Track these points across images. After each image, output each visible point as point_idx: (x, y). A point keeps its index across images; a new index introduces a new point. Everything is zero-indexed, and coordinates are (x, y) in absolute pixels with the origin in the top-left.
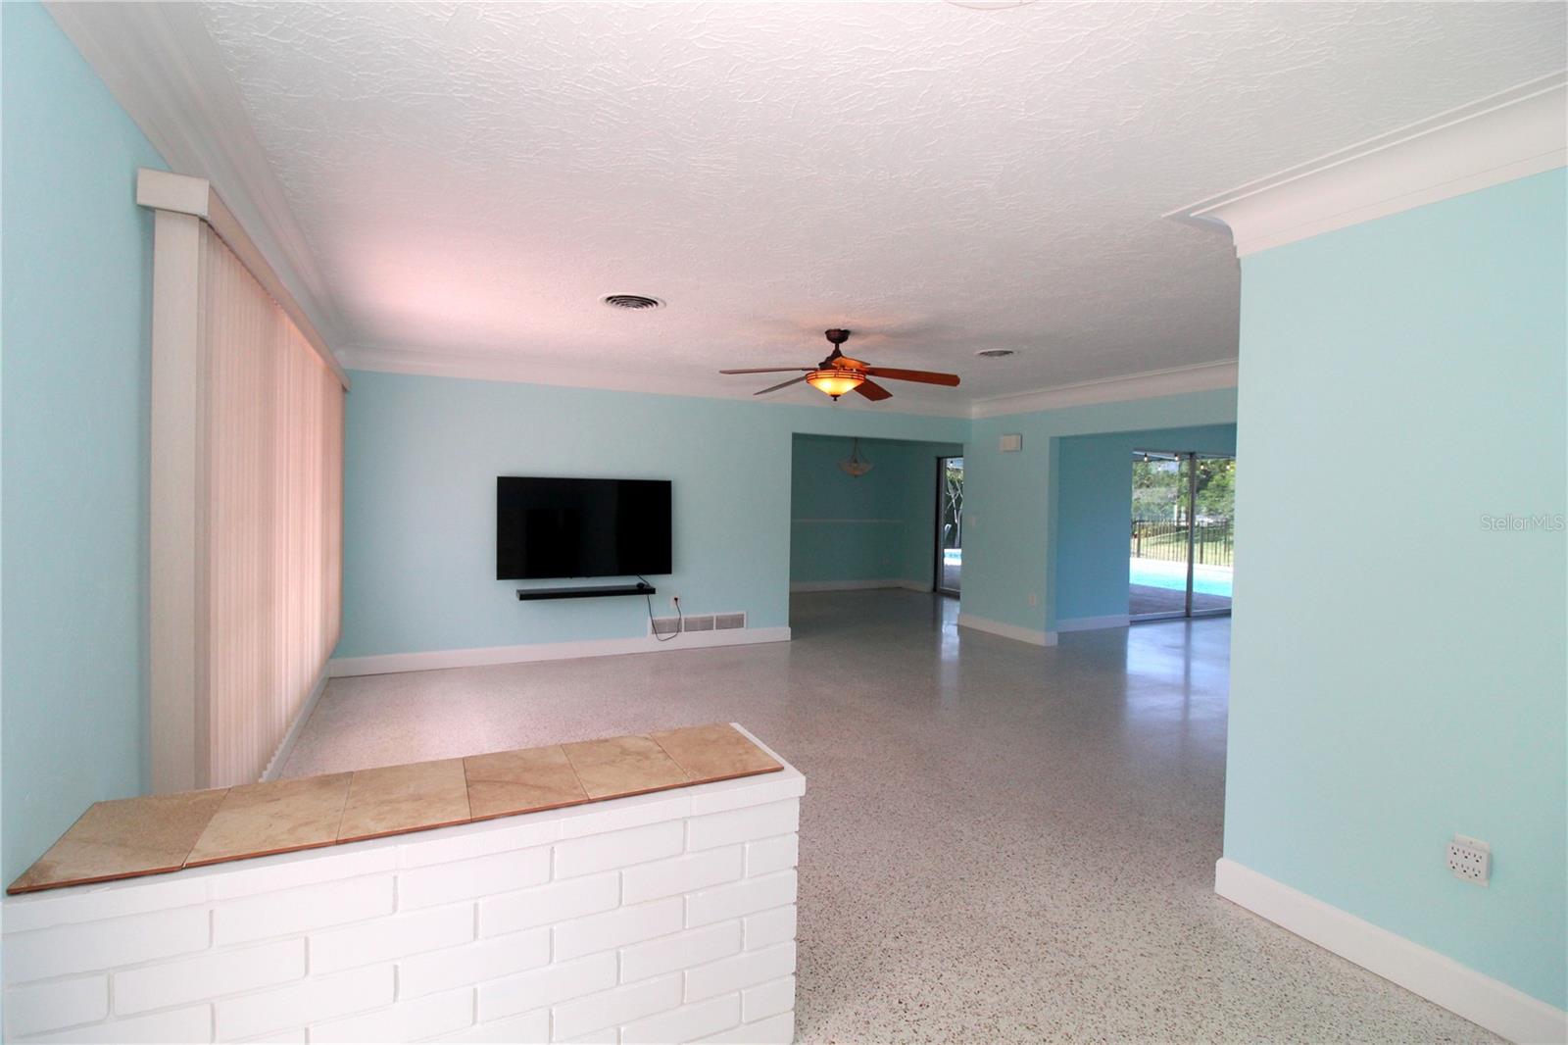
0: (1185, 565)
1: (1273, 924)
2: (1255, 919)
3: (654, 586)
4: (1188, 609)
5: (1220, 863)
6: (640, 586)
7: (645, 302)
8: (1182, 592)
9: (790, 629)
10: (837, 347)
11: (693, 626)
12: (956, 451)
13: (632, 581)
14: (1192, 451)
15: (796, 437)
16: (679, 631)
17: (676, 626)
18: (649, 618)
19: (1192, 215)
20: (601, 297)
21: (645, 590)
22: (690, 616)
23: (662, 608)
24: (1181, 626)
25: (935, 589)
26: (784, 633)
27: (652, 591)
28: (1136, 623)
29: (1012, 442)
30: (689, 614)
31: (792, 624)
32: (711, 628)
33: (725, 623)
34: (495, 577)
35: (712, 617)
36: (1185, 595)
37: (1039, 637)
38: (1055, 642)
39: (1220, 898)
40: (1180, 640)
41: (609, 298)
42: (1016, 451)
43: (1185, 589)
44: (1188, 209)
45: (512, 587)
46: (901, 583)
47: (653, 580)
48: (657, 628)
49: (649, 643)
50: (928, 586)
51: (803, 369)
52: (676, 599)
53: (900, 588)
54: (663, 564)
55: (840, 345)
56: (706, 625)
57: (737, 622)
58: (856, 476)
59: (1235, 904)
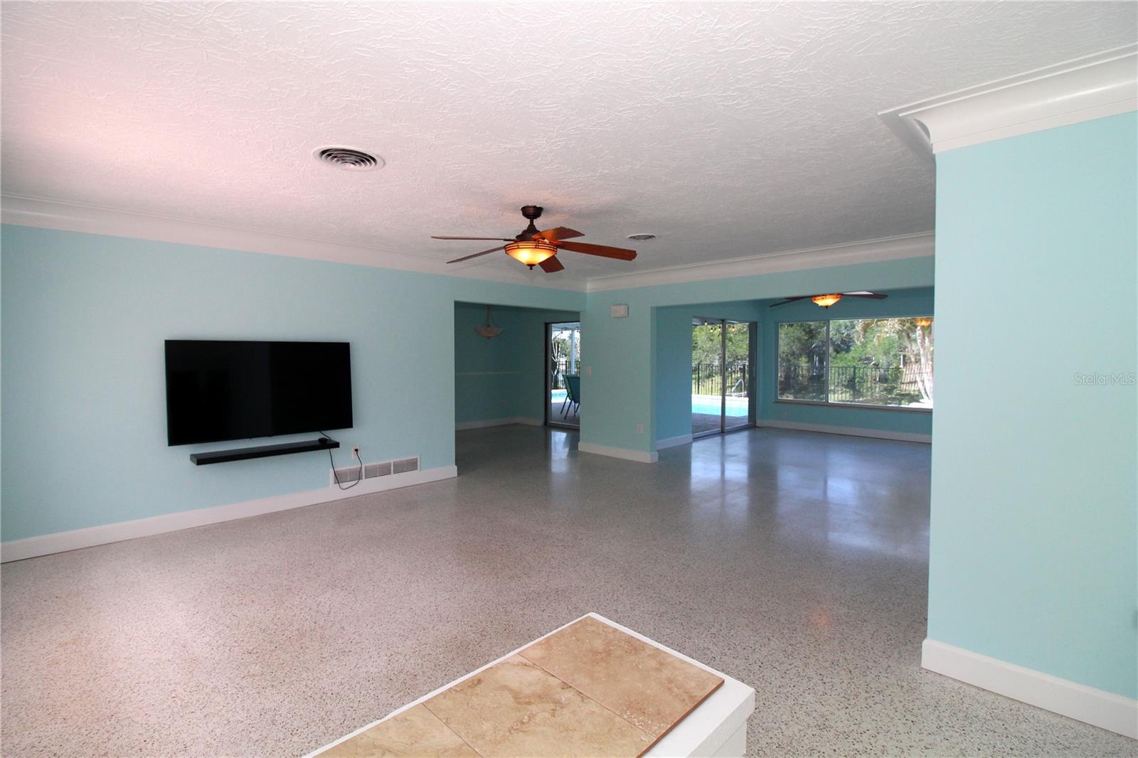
0: (721, 397)
1: (979, 688)
2: (964, 687)
3: (337, 440)
4: (722, 427)
5: (925, 643)
6: (321, 440)
7: (363, 158)
8: (718, 416)
9: (456, 467)
10: (532, 222)
11: (372, 473)
12: (569, 317)
13: (314, 437)
14: (723, 318)
15: (458, 305)
16: (360, 478)
17: (357, 476)
18: (332, 470)
19: (900, 115)
20: (317, 148)
21: (327, 445)
22: (368, 465)
23: (344, 460)
24: (718, 439)
25: (546, 423)
26: (452, 470)
27: (336, 445)
28: (696, 439)
29: (621, 311)
30: (370, 462)
31: (457, 462)
32: (390, 473)
33: (402, 467)
34: (167, 444)
35: (390, 464)
36: (720, 420)
37: (645, 456)
38: (656, 459)
39: (928, 671)
40: (717, 449)
41: (323, 152)
42: (625, 317)
43: (719, 413)
44: (899, 110)
45: (184, 453)
46: (519, 420)
47: (334, 435)
48: (339, 478)
49: (332, 493)
50: (540, 422)
51: (505, 240)
52: (356, 450)
53: (517, 424)
54: (344, 419)
55: (534, 220)
56: (384, 471)
57: (412, 465)
58: (489, 338)
59: (940, 675)
